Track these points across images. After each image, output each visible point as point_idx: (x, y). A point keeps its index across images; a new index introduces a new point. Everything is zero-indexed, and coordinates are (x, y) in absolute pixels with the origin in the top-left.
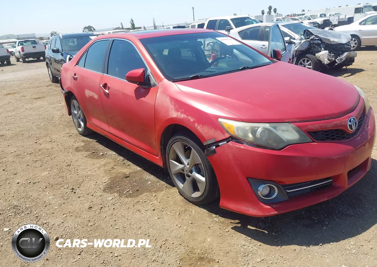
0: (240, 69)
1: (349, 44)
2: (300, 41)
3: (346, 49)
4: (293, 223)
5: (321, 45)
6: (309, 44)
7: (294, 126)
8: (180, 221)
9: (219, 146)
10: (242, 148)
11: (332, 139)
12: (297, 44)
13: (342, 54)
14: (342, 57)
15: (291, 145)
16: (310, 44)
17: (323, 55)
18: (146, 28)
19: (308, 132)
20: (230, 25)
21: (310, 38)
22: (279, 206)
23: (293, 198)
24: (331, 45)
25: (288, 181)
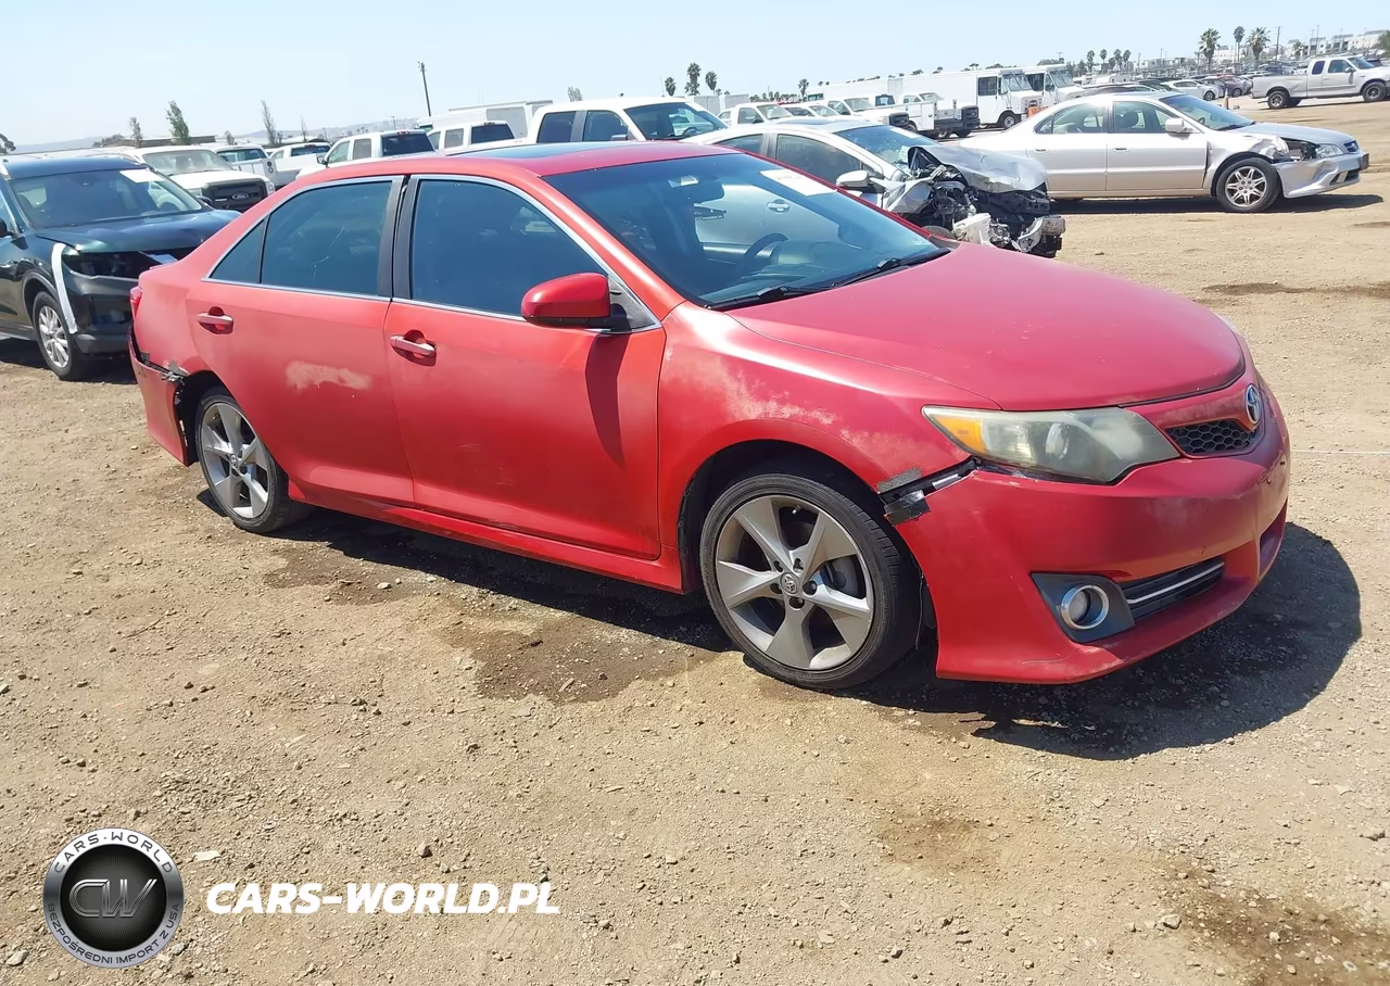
0: (880, 265)
1: (1043, 194)
2: (902, 184)
3: (1036, 207)
4: (1129, 703)
5: (966, 195)
6: (931, 193)
7: (1135, 415)
8: (807, 741)
9: (932, 489)
10: (1013, 487)
11: (1219, 448)
12: (892, 191)
13: (1029, 224)
14: (1032, 232)
15: (1139, 470)
16: (934, 192)
17: (975, 227)
18: (236, 141)
19: (1168, 431)
20: (624, 130)
21: (933, 175)
22: (1116, 644)
23: (1148, 618)
24: (992, 195)
25: (1139, 569)
